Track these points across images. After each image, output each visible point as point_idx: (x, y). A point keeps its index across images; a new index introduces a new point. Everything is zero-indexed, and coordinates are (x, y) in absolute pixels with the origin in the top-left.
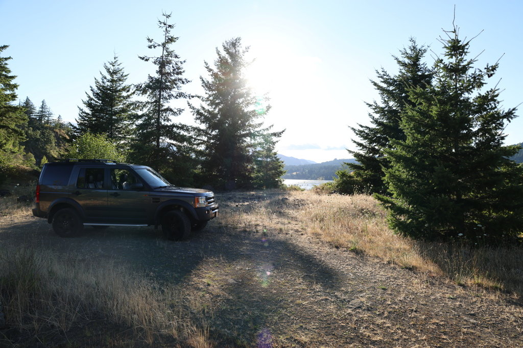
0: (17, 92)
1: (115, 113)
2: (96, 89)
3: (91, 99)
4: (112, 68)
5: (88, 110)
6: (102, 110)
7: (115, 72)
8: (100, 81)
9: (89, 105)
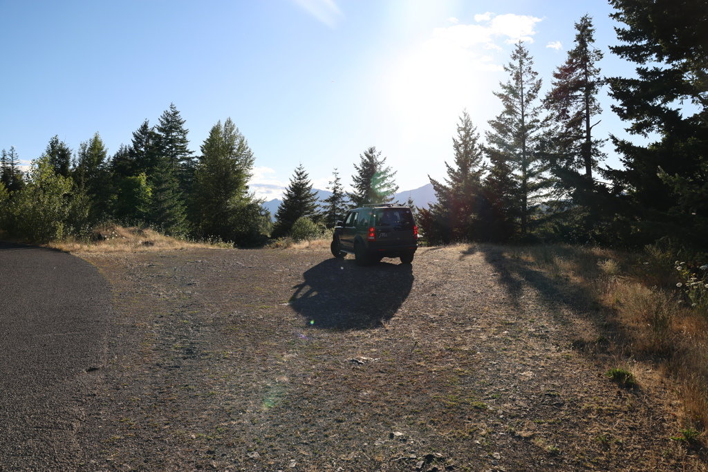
0: (248, 191)
1: (303, 198)
2: (291, 186)
3: (289, 191)
4: (299, 172)
5: (286, 198)
6: (296, 197)
7: (301, 174)
8: (294, 181)
9: (289, 195)
